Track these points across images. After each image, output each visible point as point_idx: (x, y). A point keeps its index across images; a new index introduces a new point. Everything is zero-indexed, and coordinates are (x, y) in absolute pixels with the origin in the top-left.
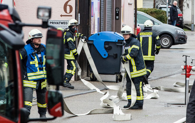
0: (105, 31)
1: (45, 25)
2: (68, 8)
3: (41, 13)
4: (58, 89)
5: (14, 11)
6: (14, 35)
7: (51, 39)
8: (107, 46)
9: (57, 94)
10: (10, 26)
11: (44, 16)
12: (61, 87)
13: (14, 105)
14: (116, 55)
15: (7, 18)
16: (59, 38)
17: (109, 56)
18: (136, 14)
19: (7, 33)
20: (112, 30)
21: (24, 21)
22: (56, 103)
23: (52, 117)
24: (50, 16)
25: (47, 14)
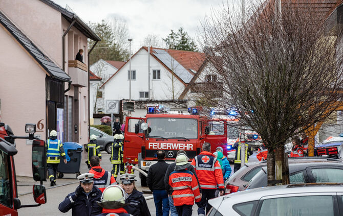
0: (67, 141)
1: (31, 137)
2: (40, 126)
3: (28, 129)
4: (42, 183)
5: (8, 127)
6: (10, 145)
7: (36, 148)
8: (69, 153)
9: (41, 187)
10: (5, 139)
11: (30, 130)
12: (44, 182)
13: (9, 196)
14: (76, 159)
15: (2, 133)
16: (42, 146)
17: (71, 160)
18: (89, 129)
19: (4, 144)
20: (73, 141)
21: (15, 134)
22: (41, 194)
23: (38, 204)
24: (35, 131)
25: (33, 129)
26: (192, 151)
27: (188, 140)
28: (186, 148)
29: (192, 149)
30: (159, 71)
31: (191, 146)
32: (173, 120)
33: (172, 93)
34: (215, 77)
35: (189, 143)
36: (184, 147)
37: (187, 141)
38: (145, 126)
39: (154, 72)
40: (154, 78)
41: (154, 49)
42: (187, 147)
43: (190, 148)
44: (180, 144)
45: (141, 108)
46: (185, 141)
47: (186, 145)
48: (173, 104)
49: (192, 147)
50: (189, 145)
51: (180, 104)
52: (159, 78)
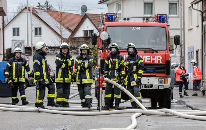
26: (161, 64)
27: (156, 51)
28: (153, 61)
29: (161, 62)
30: (40, 29)
31: (159, 58)
32: (137, 28)
34: (92, 31)
35: (157, 55)
36: (152, 59)
37: (155, 53)
38: (105, 36)
39: (36, 29)
40: (36, 34)
41: (35, 9)
42: (155, 59)
43: (159, 61)
44: (146, 56)
46: (153, 53)
47: (153, 57)
49: (160, 60)
50: (158, 57)
51: (72, 50)
52: (40, 34)
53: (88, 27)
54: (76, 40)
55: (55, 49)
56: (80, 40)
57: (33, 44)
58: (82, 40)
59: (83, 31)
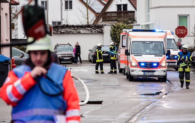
14: (3, 72)
30: (71, 2)
33: (87, 20)
34: (125, 6)
39: (66, 2)
40: (66, 8)
45: (57, 33)
48: (89, 29)
51: (96, 29)
52: (71, 8)
53: (121, 1)
54: (108, 15)
55: (78, 28)
56: (113, 15)
57: (63, 19)
58: (115, 15)
59: (116, 5)
